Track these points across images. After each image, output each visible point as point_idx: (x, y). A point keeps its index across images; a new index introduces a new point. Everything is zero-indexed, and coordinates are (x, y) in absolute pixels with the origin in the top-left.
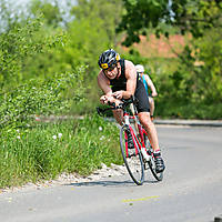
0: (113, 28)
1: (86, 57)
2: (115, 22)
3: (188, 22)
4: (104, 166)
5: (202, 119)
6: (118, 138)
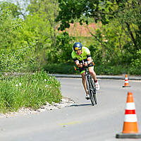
1: (37, 36)
2: (55, 15)
3: (99, 15)
4: (48, 103)
5: (108, 75)
6: (56, 86)
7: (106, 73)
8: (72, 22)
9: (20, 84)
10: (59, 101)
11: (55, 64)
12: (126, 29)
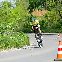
0: (26, 8)
1: (19, 16)
3: (47, 7)
4: (24, 46)
6: (28, 38)
7: (49, 33)
8: (35, 10)
9: (12, 37)
10: (29, 44)
11: (27, 28)
12: (58, 13)
